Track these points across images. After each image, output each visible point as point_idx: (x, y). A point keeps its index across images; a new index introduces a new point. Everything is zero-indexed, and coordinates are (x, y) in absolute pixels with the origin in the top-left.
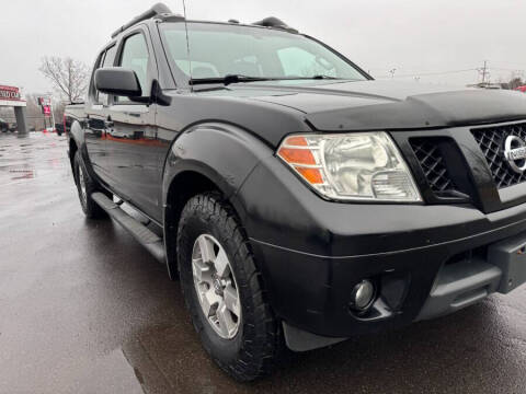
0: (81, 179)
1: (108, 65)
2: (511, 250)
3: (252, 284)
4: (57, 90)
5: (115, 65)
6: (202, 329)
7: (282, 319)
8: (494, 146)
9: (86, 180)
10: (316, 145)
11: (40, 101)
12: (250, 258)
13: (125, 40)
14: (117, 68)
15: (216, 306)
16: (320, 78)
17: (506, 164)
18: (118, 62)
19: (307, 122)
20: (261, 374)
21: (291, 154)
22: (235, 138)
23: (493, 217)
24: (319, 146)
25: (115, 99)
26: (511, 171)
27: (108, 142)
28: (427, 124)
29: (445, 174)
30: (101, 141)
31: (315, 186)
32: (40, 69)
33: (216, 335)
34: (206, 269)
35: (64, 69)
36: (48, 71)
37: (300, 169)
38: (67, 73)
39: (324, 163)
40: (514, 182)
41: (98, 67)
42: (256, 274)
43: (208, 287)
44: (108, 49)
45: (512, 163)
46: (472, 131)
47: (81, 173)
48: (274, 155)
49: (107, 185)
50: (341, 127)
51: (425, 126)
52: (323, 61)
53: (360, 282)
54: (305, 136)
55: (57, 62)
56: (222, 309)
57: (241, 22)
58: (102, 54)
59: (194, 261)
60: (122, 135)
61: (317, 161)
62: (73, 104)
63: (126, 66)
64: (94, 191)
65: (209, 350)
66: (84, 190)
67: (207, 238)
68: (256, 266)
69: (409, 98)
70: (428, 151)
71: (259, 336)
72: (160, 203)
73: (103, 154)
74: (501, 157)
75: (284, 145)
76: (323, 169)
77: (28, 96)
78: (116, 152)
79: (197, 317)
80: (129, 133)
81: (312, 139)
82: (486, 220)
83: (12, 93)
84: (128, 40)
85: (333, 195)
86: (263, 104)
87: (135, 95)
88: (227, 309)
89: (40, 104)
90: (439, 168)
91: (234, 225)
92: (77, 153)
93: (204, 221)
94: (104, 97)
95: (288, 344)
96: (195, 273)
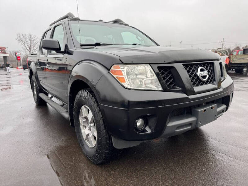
0: (35, 88)
1: (48, 38)
2: (200, 110)
3: (100, 122)
4: (24, 49)
5: (50, 38)
6: (83, 145)
7: (111, 135)
8: (193, 71)
9: (37, 88)
10: (123, 68)
11: (16, 54)
12: (100, 112)
13: (55, 27)
14: (51, 39)
15: (88, 135)
16: (135, 45)
17: (198, 77)
18: (52, 37)
19: (120, 60)
20: (104, 159)
21: (115, 72)
22: (95, 66)
23: (191, 97)
24: (124, 69)
25: (50, 52)
26: (201, 80)
27: (47, 72)
28: (165, 62)
29: (172, 81)
30: (44, 72)
31: (123, 84)
32: (16, 39)
33: (88, 147)
34: (85, 120)
35: (28, 39)
36: (20, 40)
37: (118, 77)
38: (29, 41)
39: (126, 75)
40: (202, 85)
41: (43, 39)
42: (102, 119)
43: (86, 127)
44: (48, 31)
45: (200, 77)
46: (183, 65)
47: (34, 85)
48: (109, 72)
49: (46, 90)
50: (132, 62)
51: (164, 62)
52: (139, 37)
53: (138, 119)
54: (120, 65)
55: (24, 36)
56: (91, 136)
57: (104, 21)
58: (45, 33)
59: (80, 117)
60: (53, 69)
61: (124, 74)
62: (31, 54)
63: (55, 38)
64: (40, 93)
65: (85, 153)
66: (35, 93)
67: (85, 107)
68: (102, 116)
69: (159, 52)
70: (166, 72)
71: (103, 143)
72: (67, 94)
73: (45, 78)
74: (196, 75)
75: (112, 68)
76: (125, 77)
77: (10, 52)
78: (50, 77)
79: (81, 140)
80: (56, 68)
81: (122, 66)
82: (188, 98)
83: (3, 50)
84: (56, 28)
85: (129, 87)
86: (108, 54)
87: (58, 50)
88: (93, 135)
89: (15, 55)
90: (170, 78)
91: (94, 100)
92: (33, 76)
93: (83, 99)
94: (45, 51)
95: (114, 145)
96: (81, 122)
